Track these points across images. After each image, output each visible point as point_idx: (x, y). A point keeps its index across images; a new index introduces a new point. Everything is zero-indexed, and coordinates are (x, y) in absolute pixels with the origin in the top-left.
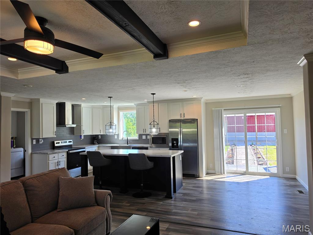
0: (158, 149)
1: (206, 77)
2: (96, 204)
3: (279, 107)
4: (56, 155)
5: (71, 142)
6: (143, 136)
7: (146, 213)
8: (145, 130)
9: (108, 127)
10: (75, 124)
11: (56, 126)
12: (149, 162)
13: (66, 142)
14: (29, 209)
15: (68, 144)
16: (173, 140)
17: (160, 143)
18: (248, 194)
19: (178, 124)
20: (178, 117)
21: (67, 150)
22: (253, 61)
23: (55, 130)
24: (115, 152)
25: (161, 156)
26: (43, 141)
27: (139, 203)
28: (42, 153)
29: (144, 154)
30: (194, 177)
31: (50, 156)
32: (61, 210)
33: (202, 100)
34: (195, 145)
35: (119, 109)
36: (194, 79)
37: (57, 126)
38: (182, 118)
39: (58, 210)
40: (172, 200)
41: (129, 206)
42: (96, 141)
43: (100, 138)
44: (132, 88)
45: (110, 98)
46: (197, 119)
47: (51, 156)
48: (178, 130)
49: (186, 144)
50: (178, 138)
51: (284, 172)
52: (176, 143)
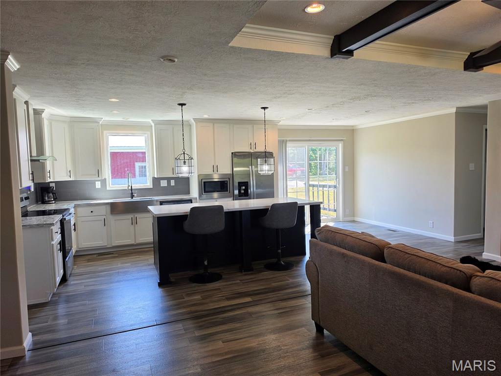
3: (342, 140)
5: (28, 198)
6: (162, 181)
16: (241, 184)
17: (218, 191)
19: (248, 160)
20: (246, 149)
23: (30, 168)
31: (53, 230)
42: (51, 195)
43: (55, 188)
48: (248, 169)
49: (260, 191)
50: (249, 181)
51: (345, 215)
52: (244, 189)
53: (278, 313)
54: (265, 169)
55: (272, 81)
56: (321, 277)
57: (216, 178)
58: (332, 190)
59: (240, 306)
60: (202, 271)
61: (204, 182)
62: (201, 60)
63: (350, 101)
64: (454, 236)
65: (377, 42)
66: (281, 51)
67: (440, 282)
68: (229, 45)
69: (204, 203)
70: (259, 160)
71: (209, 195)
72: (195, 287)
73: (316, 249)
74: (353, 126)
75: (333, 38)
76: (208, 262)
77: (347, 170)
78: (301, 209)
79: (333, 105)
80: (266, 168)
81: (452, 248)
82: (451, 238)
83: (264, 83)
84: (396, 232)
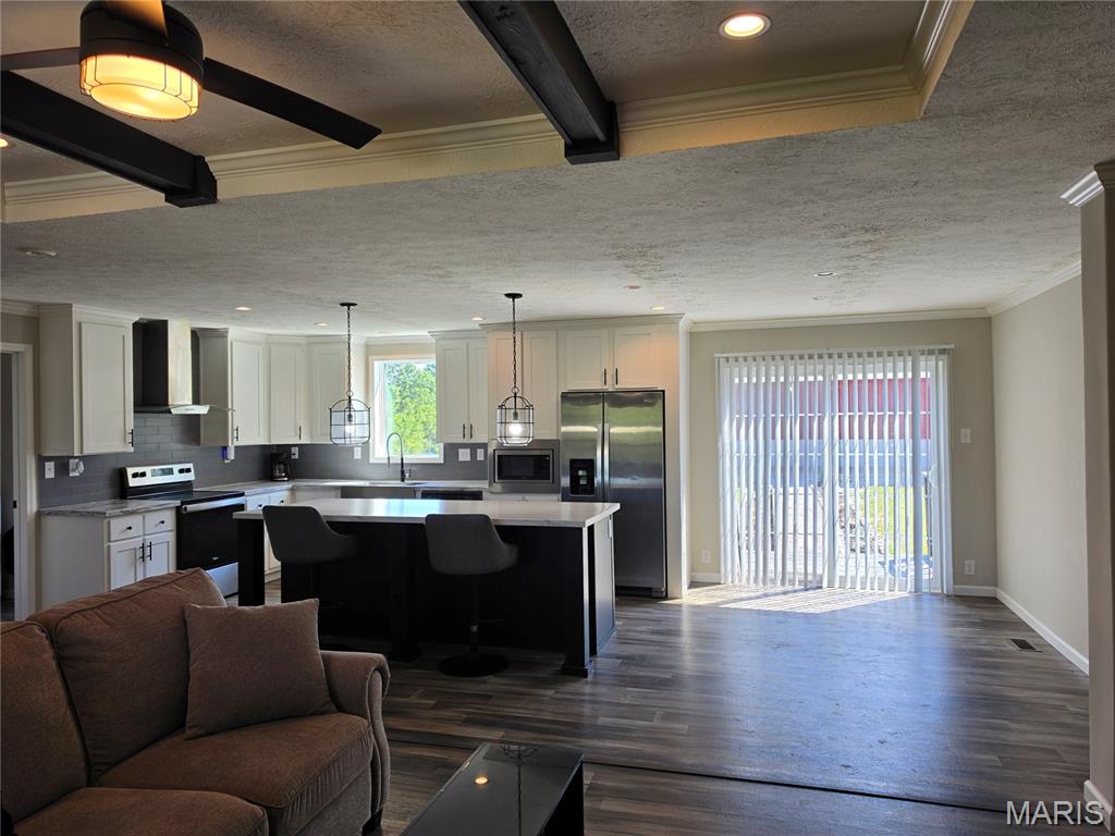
0: (519, 496)
1: (727, 236)
2: (334, 707)
4: (136, 521)
5: (188, 470)
6: (460, 451)
7: (502, 733)
8: (468, 429)
9: (338, 417)
10: (205, 404)
11: (135, 412)
12: (502, 544)
13: (170, 472)
14: (76, 734)
15: (177, 477)
16: (576, 465)
17: (528, 478)
18: (848, 655)
19: (595, 409)
20: (594, 384)
21: (178, 503)
22: (915, 180)
23: (130, 426)
24: (356, 509)
25: (548, 522)
26: (82, 468)
27: (469, 694)
28: (81, 514)
29: (486, 518)
30: (650, 597)
31: (114, 522)
32: (201, 732)
33: (683, 325)
34: (655, 482)
35: (371, 350)
36: (684, 241)
37: (138, 409)
38: (610, 387)
39: (188, 732)
40: (587, 682)
41: (434, 707)
42: (282, 466)
43: (297, 457)
44: (440, 272)
45: (346, 307)
46: (663, 391)
47: (117, 526)
48: (595, 430)
50: (593, 458)
51: (958, 577)
52: (585, 477)
61: (499, 456)
71: (508, 483)
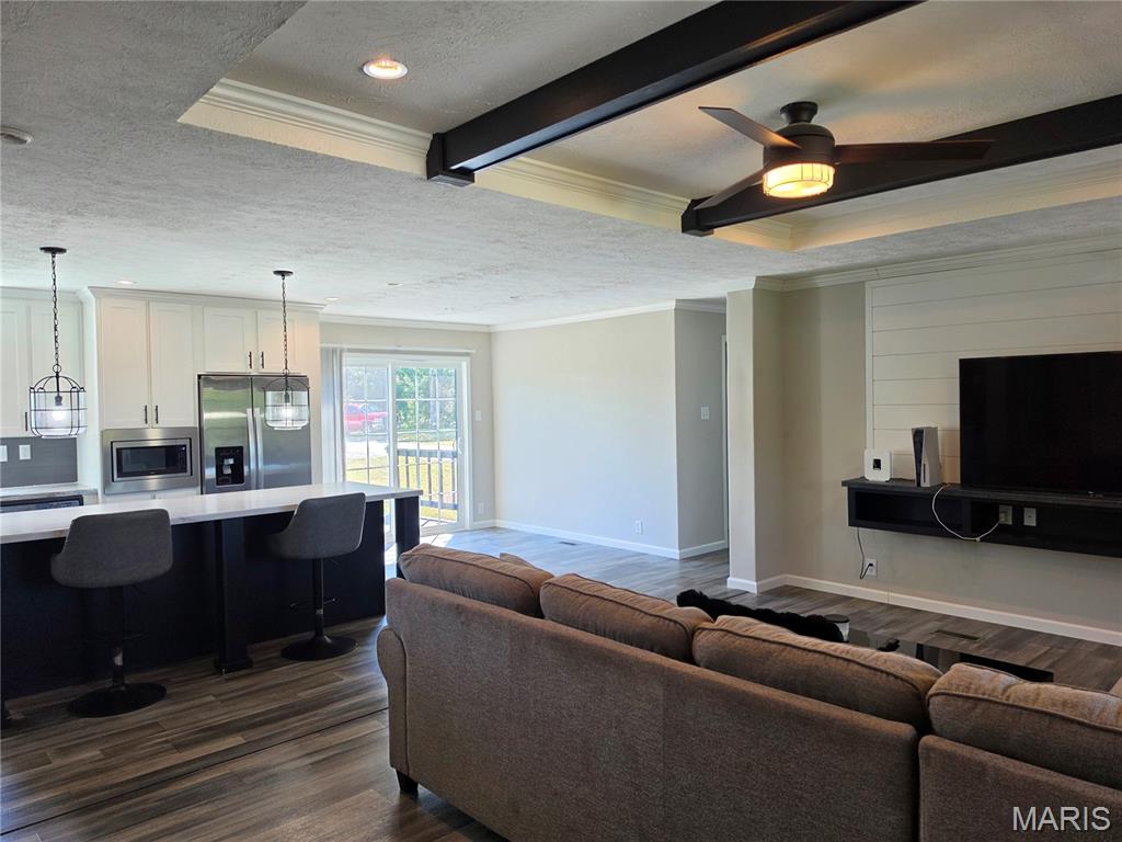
3: (467, 354)
16: (222, 453)
17: (158, 473)
19: (243, 394)
20: (238, 367)
38: (256, 371)
46: (306, 377)
48: (243, 415)
49: (274, 468)
50: (245, 446)
51: (475, 516)
52: (232, 466)
53: (311, 764)
54: (286, 416)
55: (295, 214)
56: (411, 664)
57: (155, 438)
58: (447, 461)
59: (211, 761)
60: (108, 683)
61: (118, 450)
62: (105, 148)
63: (477, 273)
64: (680, 549)
65: (521, 158)
66: (312, 150)
67: (641, 647)
68: (179, 120)
69: (117, 505)
70: (269, 394)
71: (132, 482)
72: (83, 728)
73: (399, 603)
74: (489, 326)
75: (431, 138)
76: (124, 659)
77: (479, 418)
78: (376, 508)
79: (441, 278)
80: (288, 412)
81: (676, 573)
82: (675, 553)
83: (275, 216)
84: (575, 547)
